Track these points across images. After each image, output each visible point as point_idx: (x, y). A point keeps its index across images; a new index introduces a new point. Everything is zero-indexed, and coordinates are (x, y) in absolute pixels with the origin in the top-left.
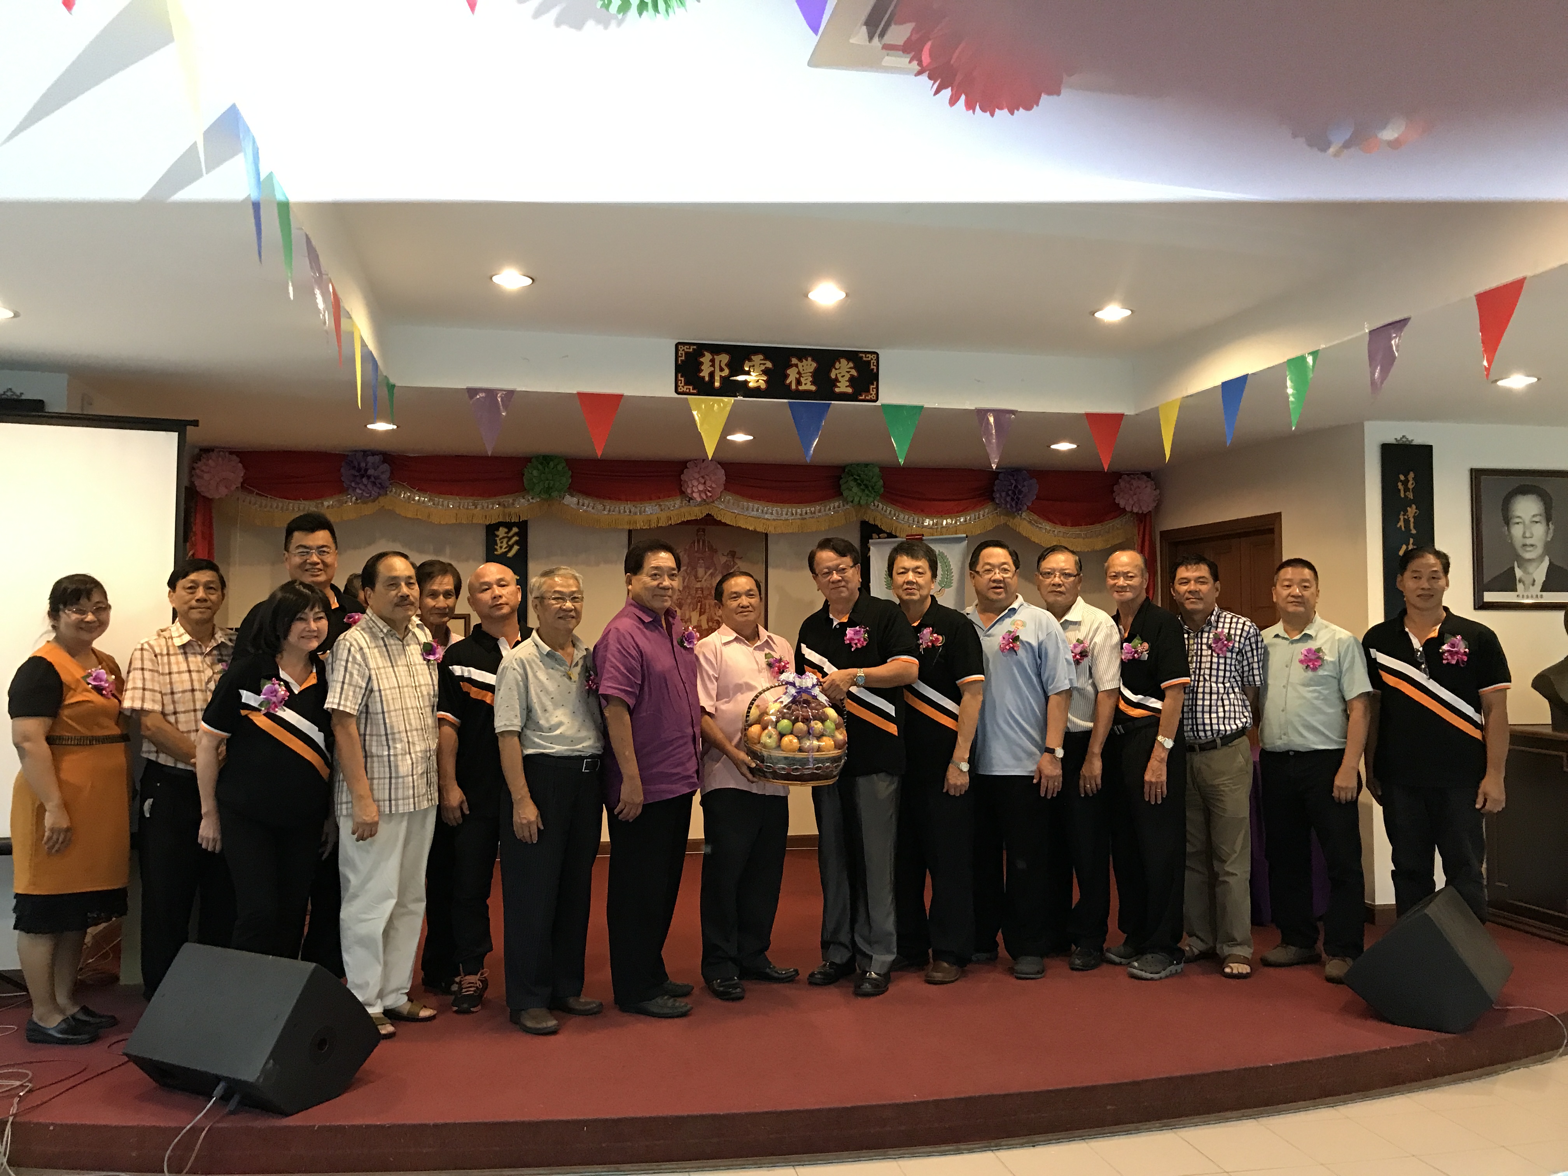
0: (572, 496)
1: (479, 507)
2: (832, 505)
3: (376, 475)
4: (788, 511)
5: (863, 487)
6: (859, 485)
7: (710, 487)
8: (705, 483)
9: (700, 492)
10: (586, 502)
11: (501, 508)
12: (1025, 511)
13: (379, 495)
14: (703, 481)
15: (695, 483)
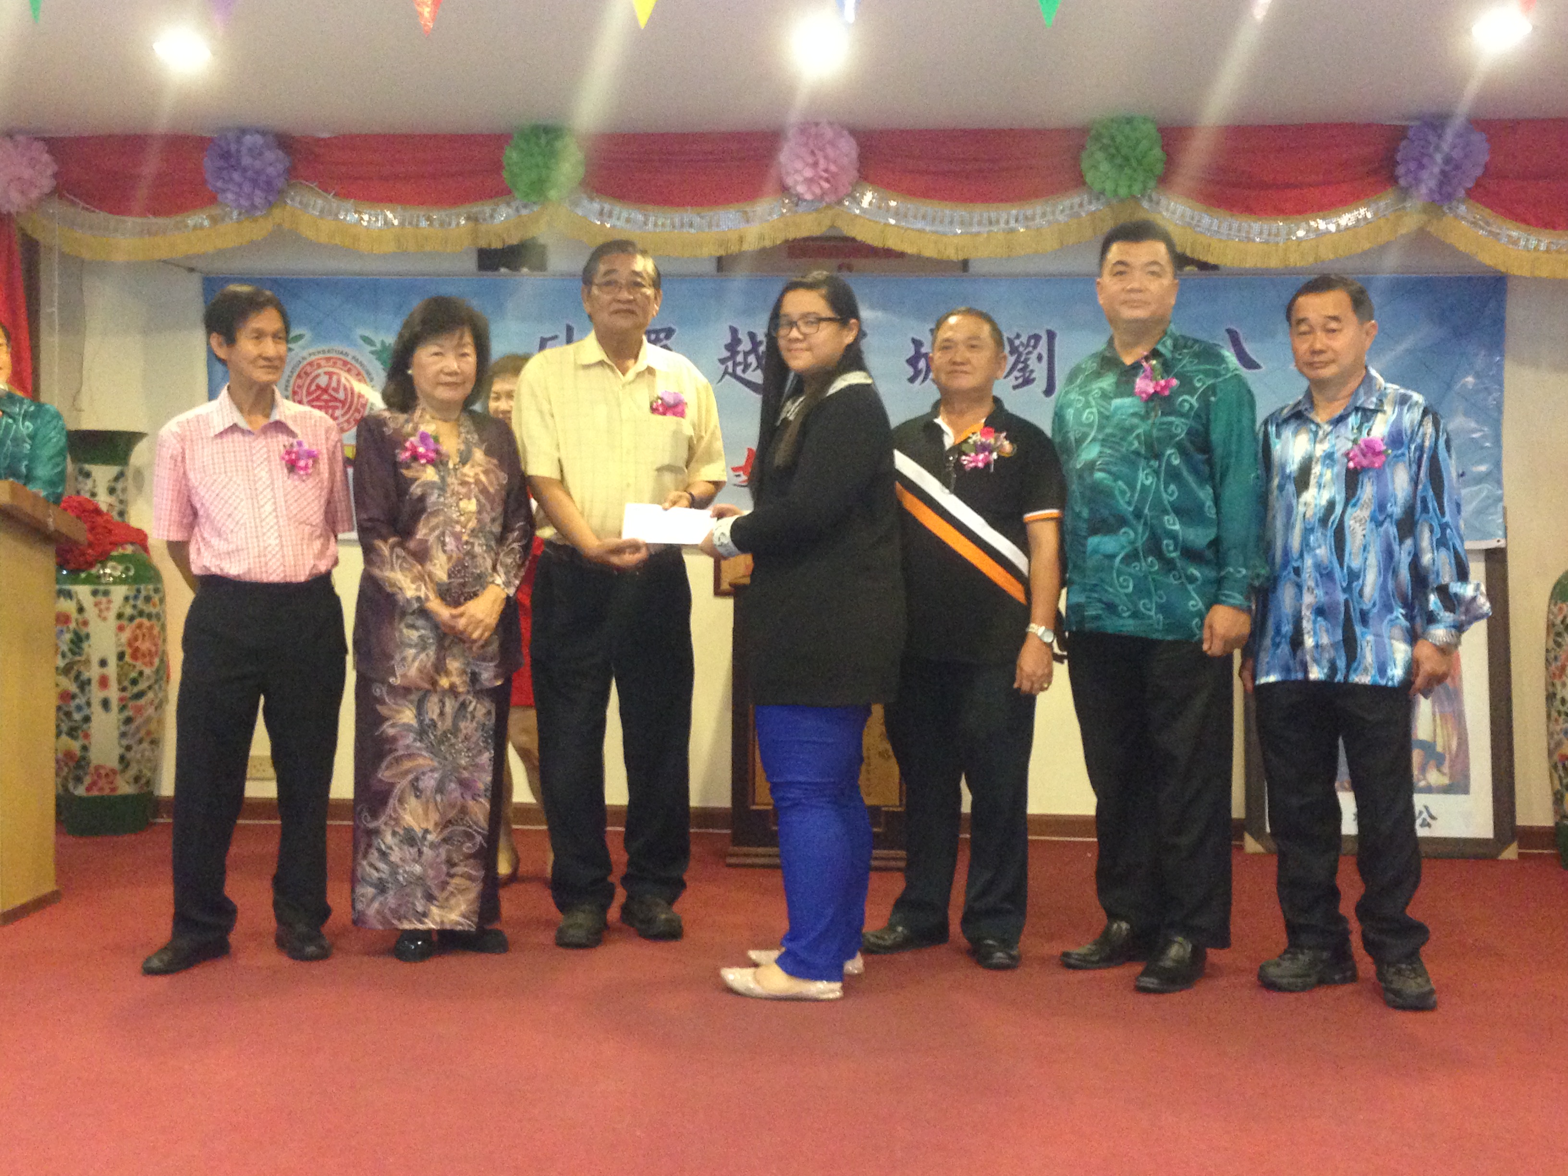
0: (591, 199)
1: (436, 224)
2: (1067, 203)
3: (258, 164)
4: (981, 216)
5: (1119, 161)
6: (1111, 158)
7: (826, 171)
8: (815, 164)
9: (809, 181)
10: (617, 209)
11: (471, 224)
12: (1463, 202)
13: (270, 205)
14: (810, 160)
15: (799, 165)
